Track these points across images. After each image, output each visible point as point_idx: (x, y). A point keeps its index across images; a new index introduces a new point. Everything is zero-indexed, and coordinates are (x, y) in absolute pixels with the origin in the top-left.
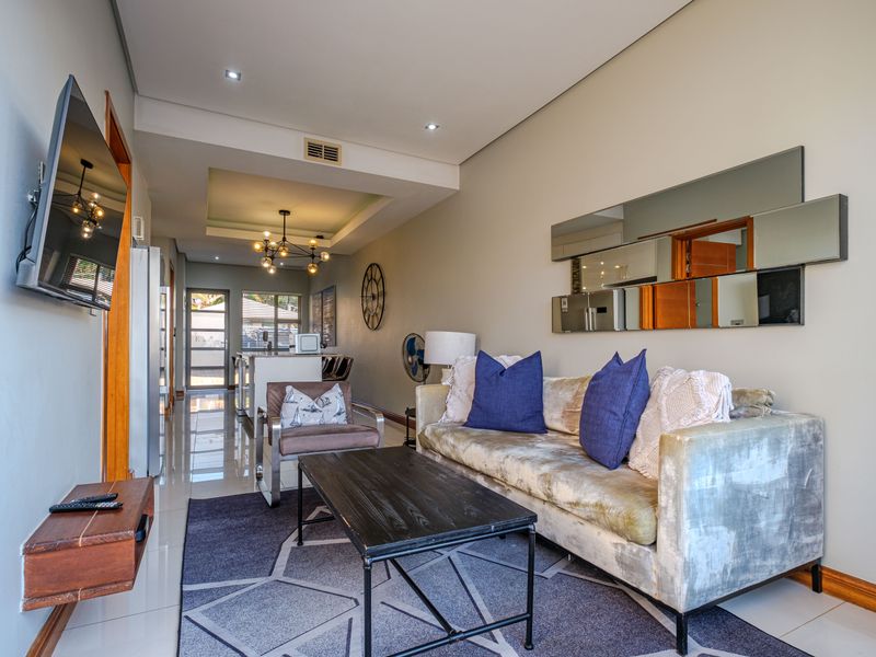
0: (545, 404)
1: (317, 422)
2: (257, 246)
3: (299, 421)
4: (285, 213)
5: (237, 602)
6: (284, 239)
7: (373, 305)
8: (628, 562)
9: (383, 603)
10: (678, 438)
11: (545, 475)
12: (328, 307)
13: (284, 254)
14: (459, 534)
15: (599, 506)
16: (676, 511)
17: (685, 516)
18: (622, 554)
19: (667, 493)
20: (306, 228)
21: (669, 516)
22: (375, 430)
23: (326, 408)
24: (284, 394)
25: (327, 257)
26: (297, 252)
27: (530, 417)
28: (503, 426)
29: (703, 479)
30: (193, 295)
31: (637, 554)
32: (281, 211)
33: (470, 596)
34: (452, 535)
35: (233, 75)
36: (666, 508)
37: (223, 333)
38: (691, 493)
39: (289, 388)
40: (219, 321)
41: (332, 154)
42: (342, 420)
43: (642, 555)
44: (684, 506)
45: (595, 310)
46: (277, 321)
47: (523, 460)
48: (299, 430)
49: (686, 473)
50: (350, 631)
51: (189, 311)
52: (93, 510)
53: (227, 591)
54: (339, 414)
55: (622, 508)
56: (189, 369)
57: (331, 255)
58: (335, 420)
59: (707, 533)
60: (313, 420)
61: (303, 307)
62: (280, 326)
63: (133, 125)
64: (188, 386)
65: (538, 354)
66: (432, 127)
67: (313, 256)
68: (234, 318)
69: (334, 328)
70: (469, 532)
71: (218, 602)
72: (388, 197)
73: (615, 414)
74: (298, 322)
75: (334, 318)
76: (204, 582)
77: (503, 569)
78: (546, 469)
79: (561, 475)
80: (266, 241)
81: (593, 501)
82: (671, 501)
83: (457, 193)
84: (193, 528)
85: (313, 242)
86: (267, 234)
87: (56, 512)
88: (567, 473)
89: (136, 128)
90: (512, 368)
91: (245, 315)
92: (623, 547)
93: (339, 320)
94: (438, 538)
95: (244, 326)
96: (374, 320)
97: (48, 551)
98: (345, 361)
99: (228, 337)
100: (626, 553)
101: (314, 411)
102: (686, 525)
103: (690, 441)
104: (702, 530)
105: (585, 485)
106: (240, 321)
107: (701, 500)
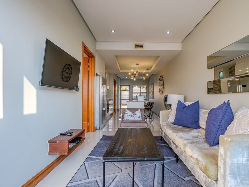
0: (200, 119)
1: (133, 119)
2: (130, 74)
3: (128, 118)
4: (137, 64)
5: (96, 163)
6: (137, 71)
7: (161, 87)
8: (207, 185)
9: (128, 173)
10: (226, 138)
11: (184, 144)
12: (152, 88)
13: (137, 75)
14: (133, 159)
15: (197, 159)
16: (224, 170)
17: (228, 173)
18: (205, 181)
19: (221, 161)
20: (143, 68)
21: (221, 171)
22: (146, 123)
23: (135, 115)
24: (125, 111)
25: (148, 75)
26: (140, 74)
27: (193, 123)
28: (183, 125)
29: (241, 158)
30: (122, 87)
31: (210, 183)
32: (136, 64)
33: (154, 178)
34: (130, 159)
35: (113, 31)
36: (220, 167)
37: (128, 96)
38: (232, 163)
39: (126, 110)
40: (127, 93)
41: (142, 46)
42: (140, 119)
43: (212, 183)
44: (228, 169)
45: (241, 86)
46: (141, 93)
47: (180, 137)
48: (128, 121)
49: (228, 154)
50: (115, 179)
51: (121, 91)
52: (66, 135)
53: (96, 159)
54: (139, 117)
55: (204, 163)
56: (121, 104)
57: (149, 74)
58: (138, 119)
59: (242, 183)
60: (132, 118)
61: (147, 89)
62: (142, 94)
63: (96, 48)
64: (121, 108)
65: (198, 102)
66: (168, 32)
67: (144, 75)
68: (131, 92)
69: (153, 94)
70: (137, 159)
71: (92, 162)
72: (161, 56)
73: (214, 125)
74: (146, 93)
75: (153, 91)
76: (93, 156)
77: (171, 173)
78: (185, 142)
79: (189, 145)
80: (132, 72)
81: (196, 157)
82: (222, 165)
83: (181, 51)
84: (101, 142)
85: (144, 71)
86: (132, 70)
87: (61, 134)
88: (191, 144)
89: (97, 49)
90: (189, 106)
91: (133, 91)
92: (206, 178)
93: (154, 91)
94: (126, 159)
95: (133, 94)
96: (162, 92)
97: (52, 143)
98: (152, 103)
99: (129, 97)
100: (207, 181)
101: (132, 116)
102: (229, 177)
103: (231, 140)
104: (239, 181)
105: (195, 150)
106: (132, 93)
107: (239, 168)
